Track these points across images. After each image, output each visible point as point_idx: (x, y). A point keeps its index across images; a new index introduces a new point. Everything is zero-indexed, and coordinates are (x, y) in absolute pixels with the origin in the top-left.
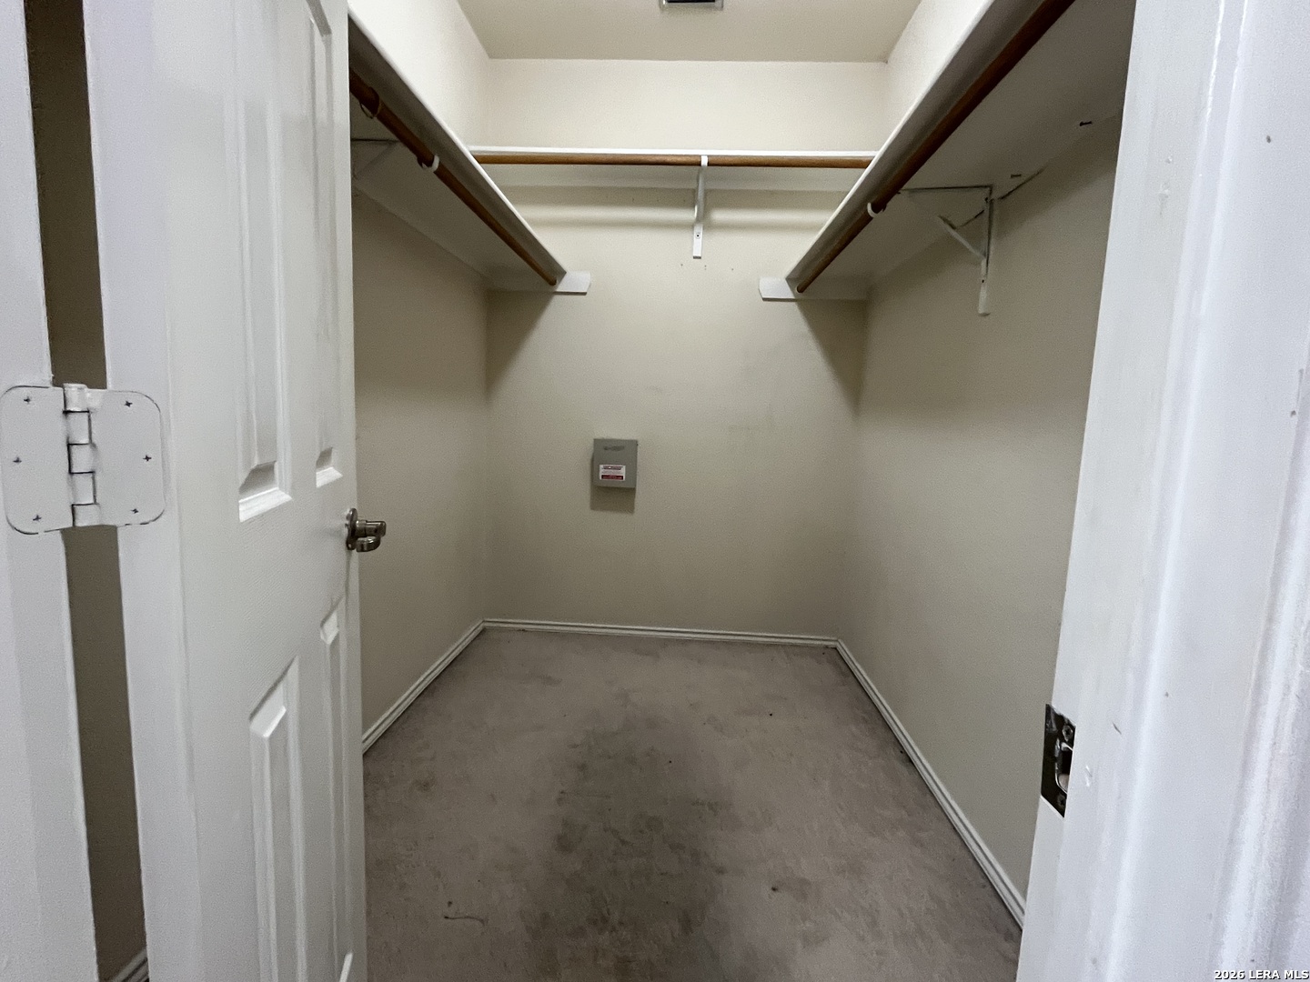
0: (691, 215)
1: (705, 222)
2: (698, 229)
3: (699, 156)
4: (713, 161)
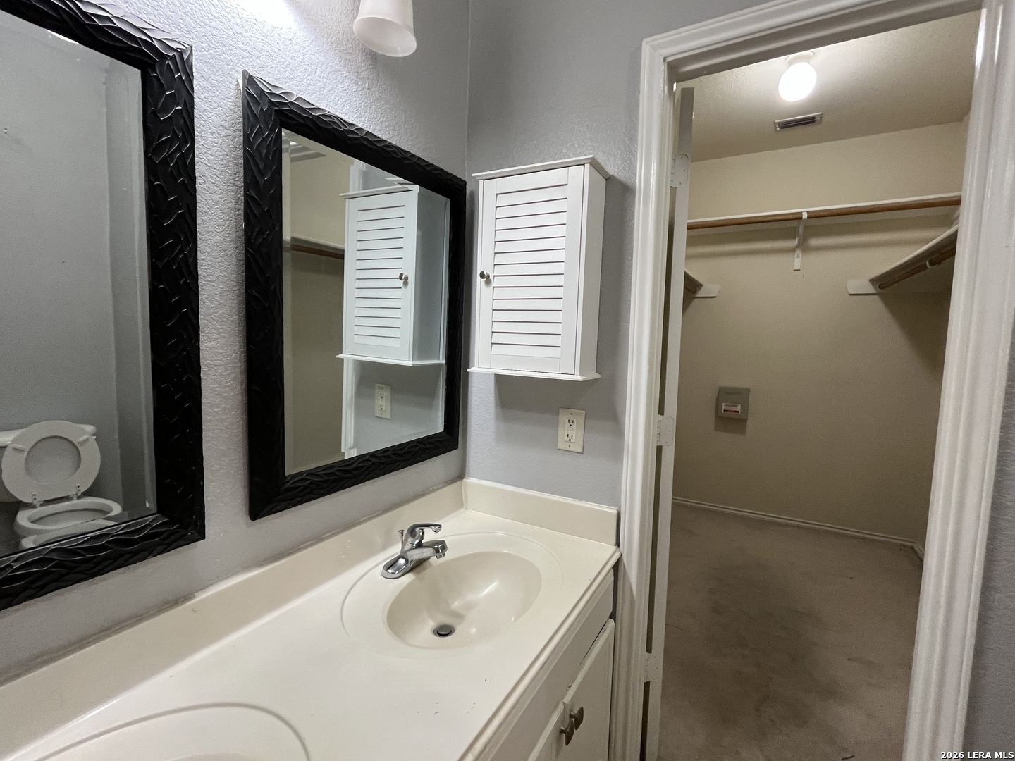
0: (793, 243)
1: (804, 247)
2: (799, 252)
3: (801, 213)
4: (812, 216)
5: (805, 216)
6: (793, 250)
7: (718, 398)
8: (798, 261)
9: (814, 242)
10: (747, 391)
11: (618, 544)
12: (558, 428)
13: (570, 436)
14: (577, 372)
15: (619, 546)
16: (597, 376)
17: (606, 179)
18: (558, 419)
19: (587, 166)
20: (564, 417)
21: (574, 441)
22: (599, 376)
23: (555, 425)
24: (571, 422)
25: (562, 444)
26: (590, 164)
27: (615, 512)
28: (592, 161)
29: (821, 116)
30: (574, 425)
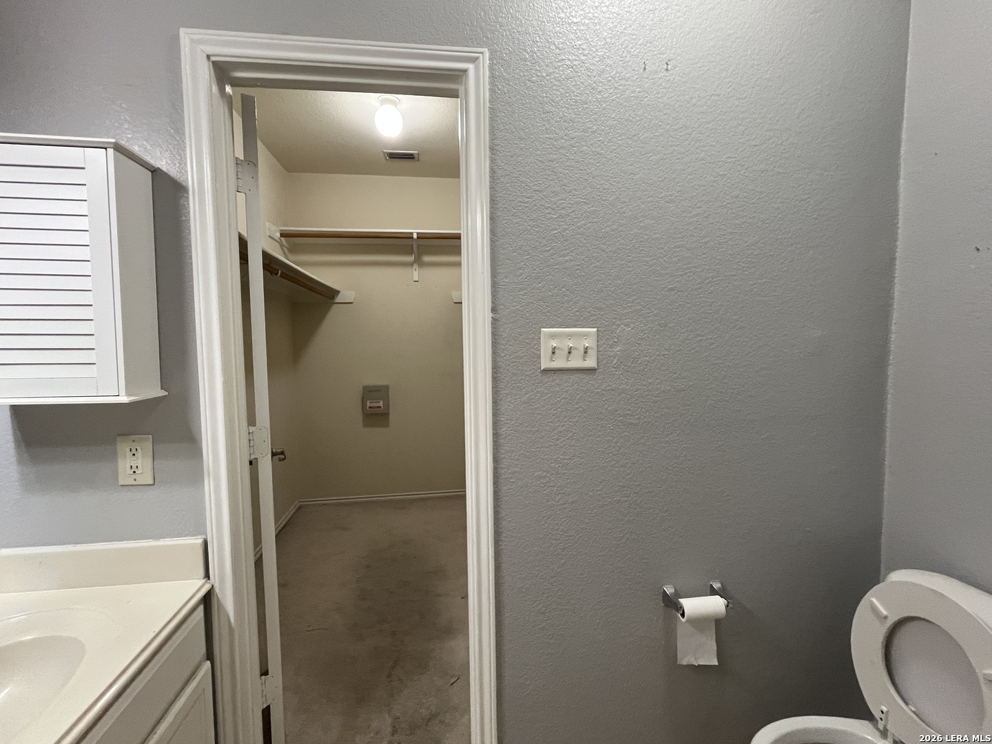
0: (411, 258)
1: (419, 262)
2: (415, 266)
3: (412, 233)
4: (421, 237)
5: (415, 236)
6: (411, 265)
7: (363, 398)
8: (415, 273)
9: (427, 259)
10: (387, 388)
11: (207, 576)
12: (117, 462)
13: (134, 466)
14: (123, 392)
15: (209, 579)
16: (164, 393)
17: (152, 172)
18: (116, 448)
19: (111, 151)
20: (123, 447)
21: (140, 472)
22: (167, 393)
23: (113, 457)
24: (134, 450)
25: (125, 478)
26: (114, 149)
27: (199, 541)
28: (115, 145)
29: (418, 154)
30: (139, 454)
